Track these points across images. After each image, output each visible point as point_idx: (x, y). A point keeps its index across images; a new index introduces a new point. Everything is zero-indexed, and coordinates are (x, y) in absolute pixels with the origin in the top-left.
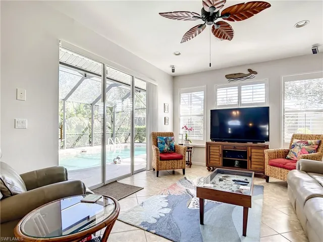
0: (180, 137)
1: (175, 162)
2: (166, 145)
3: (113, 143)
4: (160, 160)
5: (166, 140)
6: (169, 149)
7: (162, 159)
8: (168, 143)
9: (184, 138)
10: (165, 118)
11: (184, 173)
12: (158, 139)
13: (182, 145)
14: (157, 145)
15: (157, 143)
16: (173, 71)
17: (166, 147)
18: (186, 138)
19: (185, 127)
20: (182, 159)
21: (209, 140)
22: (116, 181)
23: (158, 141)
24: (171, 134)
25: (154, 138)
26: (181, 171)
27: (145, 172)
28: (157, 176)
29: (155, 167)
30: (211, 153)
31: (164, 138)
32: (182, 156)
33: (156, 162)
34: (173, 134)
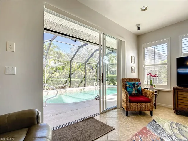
0: (146, 83)
1: (143, 105)
2: (133, 89)
3: (97, 85)
4: (129, 102)
5: (133, 84)
6: (136, 92)
7: (131, 101)
8: (136, 87)
9: (149, 83)
10: (132, 67)
11: (152, 115)
12: (127, 84)
13: (147, 89)
14: (126, 89)
15: (126, 87)
16: (139, 29)
17: (134, 91)
18: (151, 84)
19: (150, 74)
20: (150, 102)
21: (176, 86)
22: (93, 117)
23: (127, 86)
24: (138, 80)
25: (123, 83)
26: (149, 113)
27: (116, 110)
28: (127, 115)
29: (125, 107)
30: (179, 98)
31: (132, 83)
32: (150, 100)
33: (125, 103)
34: (139, 80)
